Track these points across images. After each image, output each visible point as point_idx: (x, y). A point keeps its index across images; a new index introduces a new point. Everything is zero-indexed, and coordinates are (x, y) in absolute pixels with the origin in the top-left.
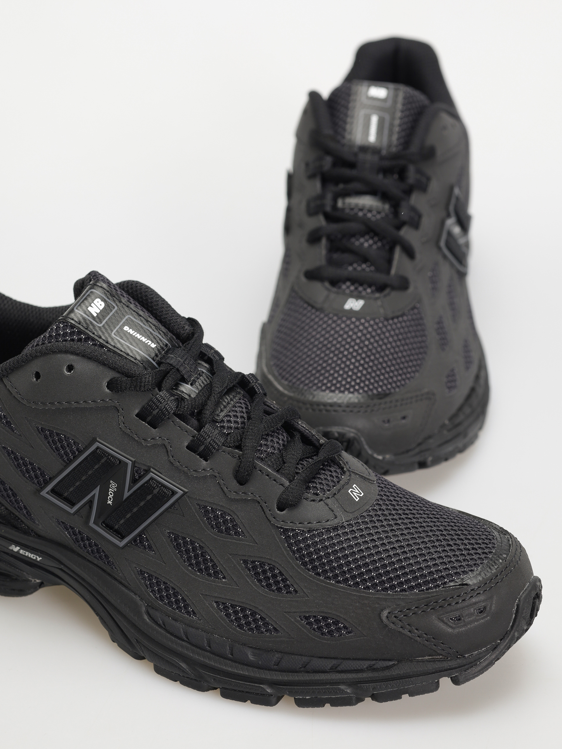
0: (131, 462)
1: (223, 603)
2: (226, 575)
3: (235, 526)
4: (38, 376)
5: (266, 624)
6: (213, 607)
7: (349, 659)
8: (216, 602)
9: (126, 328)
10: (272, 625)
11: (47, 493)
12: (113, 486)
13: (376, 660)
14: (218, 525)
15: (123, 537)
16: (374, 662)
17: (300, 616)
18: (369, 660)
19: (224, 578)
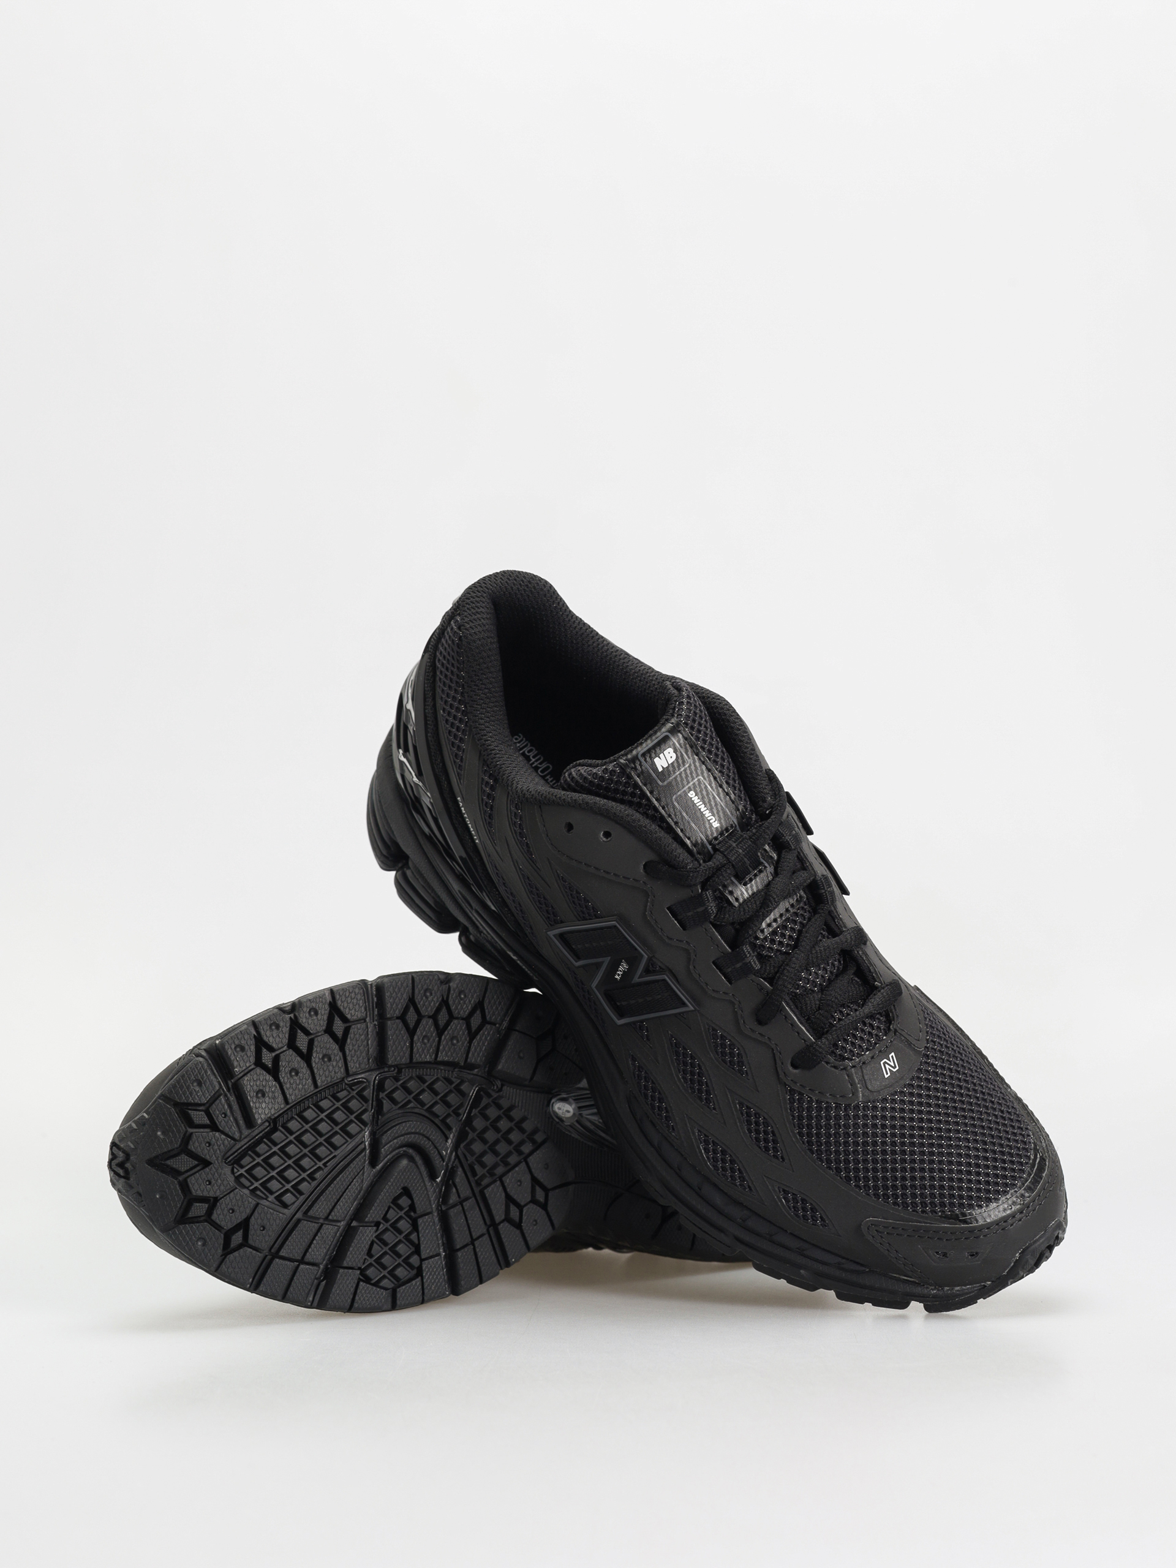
0: (646, 956)
1: (705, 1135)
2: (717, 1107)
3: (741, 1063)
4: (570, 827)
5: (742, 1179)
6: (694, 1134)
7: (819, 1247)
8: (699, 1131)
9: (692, 794)
10: (747, 1181)
11: (554, 936)
12: (623, 967)
13: (848, 1259)
14: (723, 1054)
15: (621, 1015)
16: (844, 1261)
17: (779, 1187)
18: (839, 1256)
19: (714, 1109)
